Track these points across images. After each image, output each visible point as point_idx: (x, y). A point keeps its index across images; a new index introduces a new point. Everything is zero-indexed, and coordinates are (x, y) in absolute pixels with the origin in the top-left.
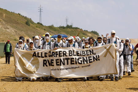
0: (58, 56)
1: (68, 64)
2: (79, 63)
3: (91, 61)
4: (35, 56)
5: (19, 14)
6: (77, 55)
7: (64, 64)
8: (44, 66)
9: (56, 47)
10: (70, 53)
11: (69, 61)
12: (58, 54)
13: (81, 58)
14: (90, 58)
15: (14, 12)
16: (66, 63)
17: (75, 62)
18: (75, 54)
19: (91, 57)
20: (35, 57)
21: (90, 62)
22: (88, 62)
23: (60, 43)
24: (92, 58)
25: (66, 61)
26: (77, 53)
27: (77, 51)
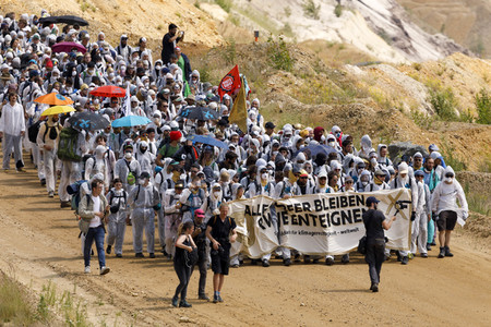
1: (315, 224)
2: (334, 223)
3: (358, 218)
6: (332, 208)
7: (308, 224)
10: (317, 206)
11: (317, 220)
13: (337, 213)
14: (357, 213)
16: (313, 223)
17: (327, 223)
18: (327, 205)
19: (358, 210)
21: (356, 221)
22: (353, 221)
24: (361, 213)
25: (311, 219)
26: (331, 203)
27: (330, 199)
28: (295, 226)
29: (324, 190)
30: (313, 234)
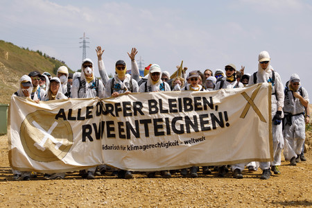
0: (121, 114)
1: (147, 135)
2: (176, 131)
3: (206, 126)
4: (61, 116)
5: (38, 52)
6: (172, 111)
7: (137, 135)
8: (84, 140)
9: (115, 93)
10: (151, 107)
11: (151, 126)
12: (120, 110)
13: (180, 118)
14: (204, 119)
15: (28, 49)
16: (144, 132)
17: (165, 130)
18: (166, 107)
19: (206, 116)
20: (62, 119)
21: (204, 129)
22: (200, 129)
23: (125, 81)
24: (209, 119)
25: (142, 127)
26: (171, 106)
27: (170, 101)
28: (123, 140)
29: (158, 87)
30: (145, 147)
